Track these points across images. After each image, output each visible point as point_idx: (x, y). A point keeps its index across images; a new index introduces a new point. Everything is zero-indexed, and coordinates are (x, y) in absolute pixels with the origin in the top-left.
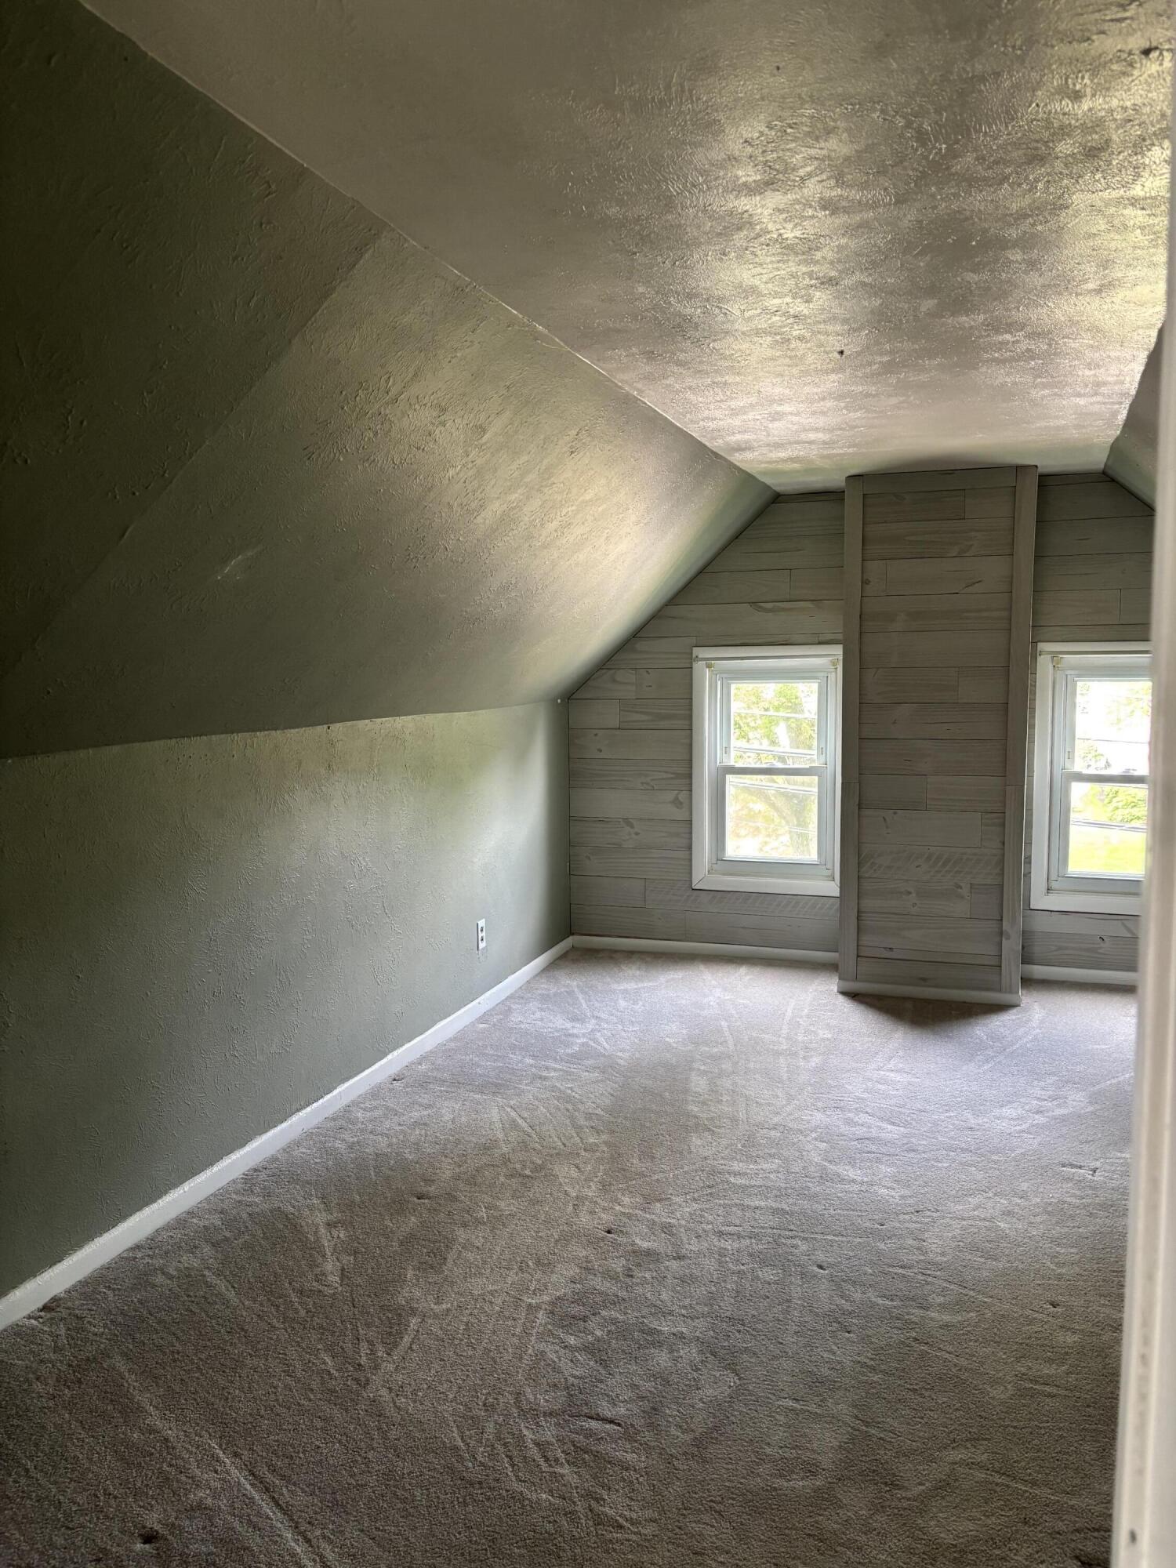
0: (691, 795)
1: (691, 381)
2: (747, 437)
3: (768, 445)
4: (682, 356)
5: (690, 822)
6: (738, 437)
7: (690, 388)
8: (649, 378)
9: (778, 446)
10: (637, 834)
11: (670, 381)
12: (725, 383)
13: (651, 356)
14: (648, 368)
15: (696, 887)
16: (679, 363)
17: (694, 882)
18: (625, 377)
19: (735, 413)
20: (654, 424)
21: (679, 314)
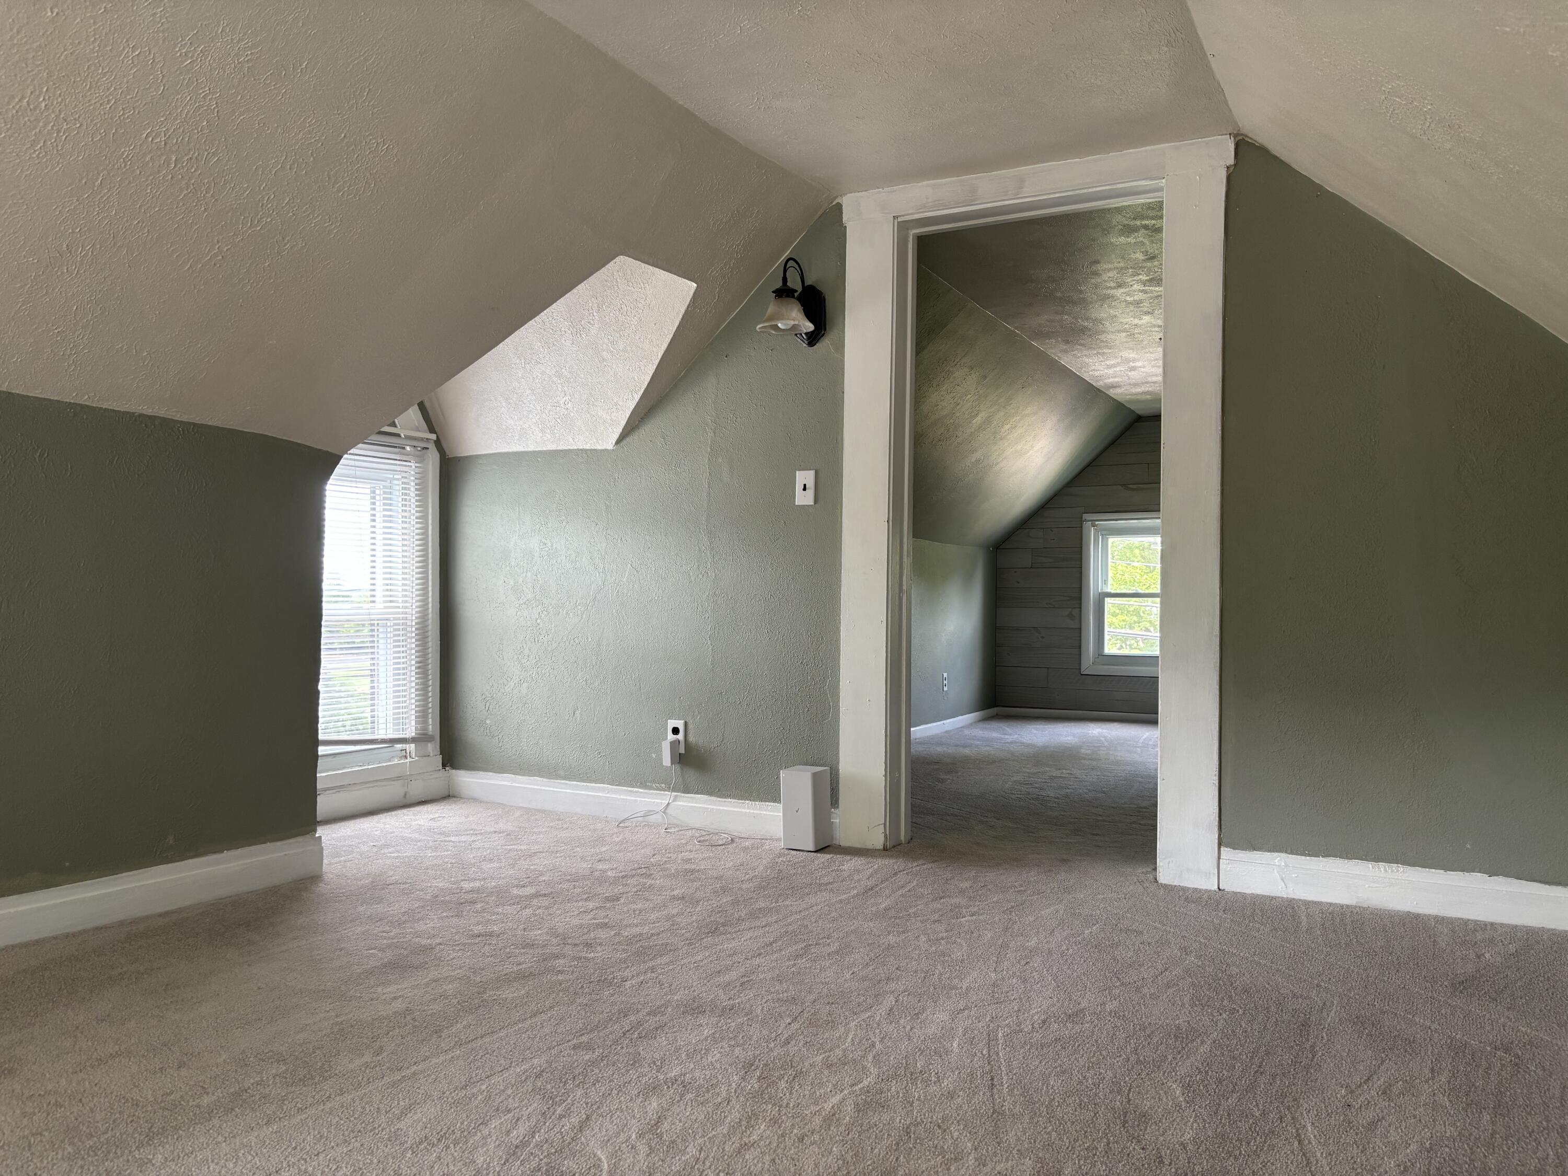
0: (1081, 611)
1: (1085, 352)
2: (1116, 380)
3: (1130, 384)
4: (1082, 342)
5: (1080, 629)
6: (1111, 380)
7: (1085, 355)
8: (1065, 352)
9: (1136, 385)
10: (1043, 638)
11: (1076, 352)
12: (1104, 353)
13: (1067, 342)
14: (1065, 347)
15: (1084, 673)
16: (1080, 345)
17: (1083, 669)
18: (1053, 351)
19: (1109, 367)
20: (1066, 373)
21: (1082, 325)
